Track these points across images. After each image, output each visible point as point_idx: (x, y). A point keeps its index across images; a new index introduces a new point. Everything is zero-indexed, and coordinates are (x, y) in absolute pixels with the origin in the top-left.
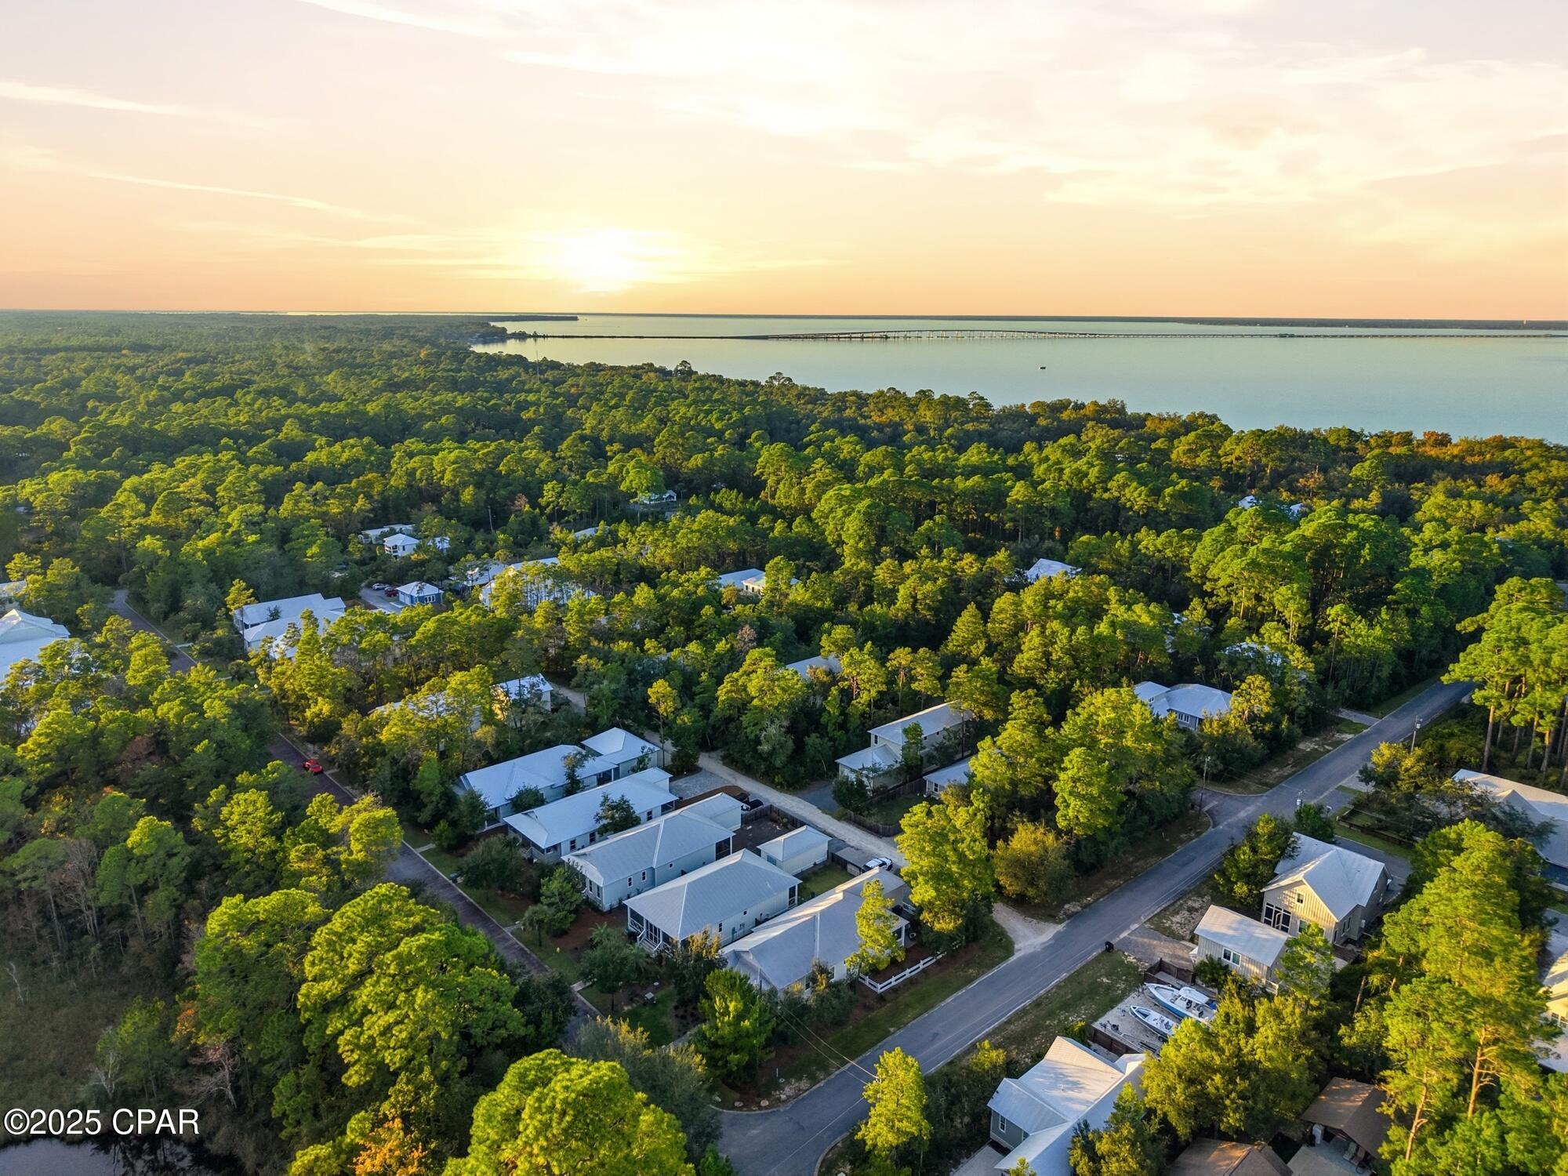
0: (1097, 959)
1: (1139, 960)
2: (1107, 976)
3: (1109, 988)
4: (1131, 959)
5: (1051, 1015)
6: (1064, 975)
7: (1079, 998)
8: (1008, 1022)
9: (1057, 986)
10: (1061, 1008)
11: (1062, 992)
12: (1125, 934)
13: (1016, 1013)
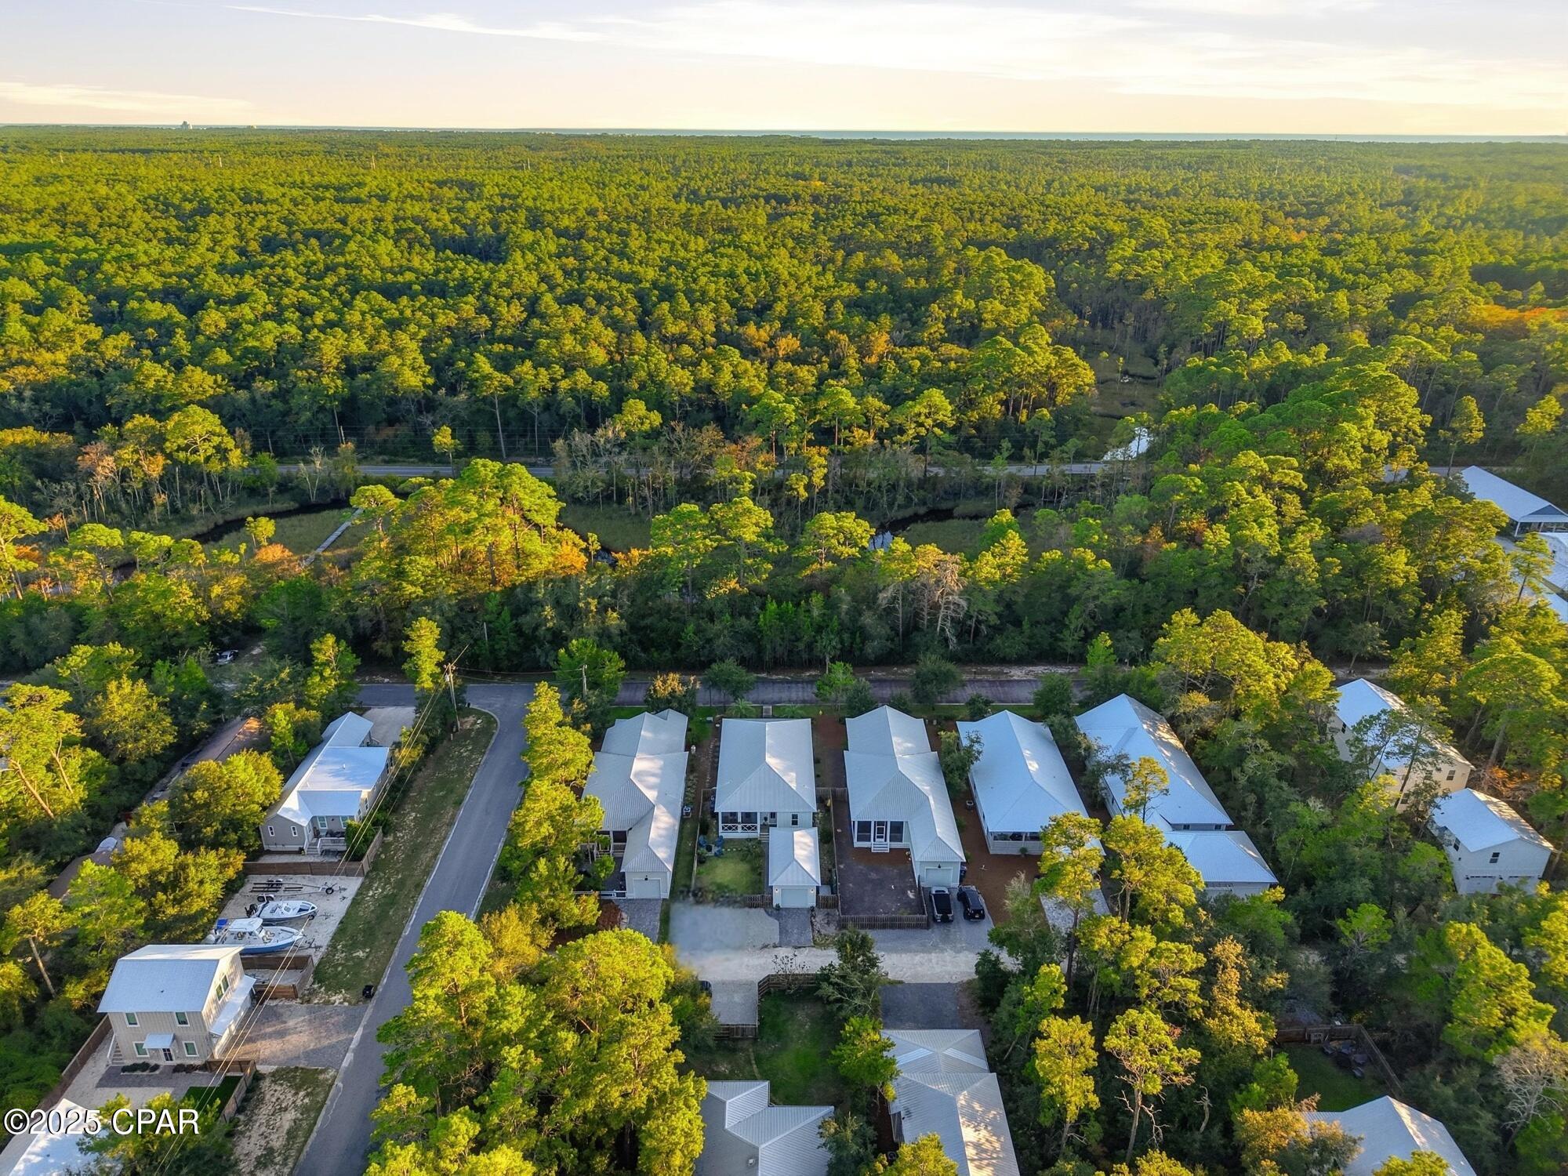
0: (378, 976)
1: (327, 1003)
2: (361, 961)
3: (353, 946)
4: (337, 998)
5: (401, 884)
6: (407, 932)
7: (382, 914)
8: (435, 856)
9: (407, 917)
10: (394, 895)
11: (401, 913)
12: (358, 1035)
13: (433, 867)
